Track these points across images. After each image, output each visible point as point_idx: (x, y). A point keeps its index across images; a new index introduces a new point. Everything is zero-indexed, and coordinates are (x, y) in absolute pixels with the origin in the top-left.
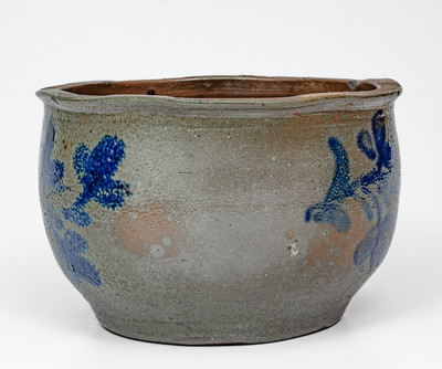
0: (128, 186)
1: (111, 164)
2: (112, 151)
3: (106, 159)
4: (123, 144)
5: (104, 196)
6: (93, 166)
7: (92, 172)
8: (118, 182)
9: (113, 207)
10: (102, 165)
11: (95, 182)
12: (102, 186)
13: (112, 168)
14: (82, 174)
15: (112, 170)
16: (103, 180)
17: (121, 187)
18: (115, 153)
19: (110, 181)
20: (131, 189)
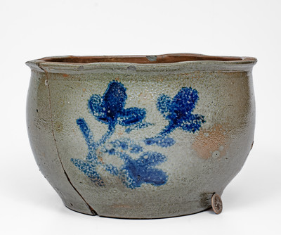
0: (203, 117)
1: (191, 105)
2: (190, 97)
3: (186, 102)
4: (196, 92)
5: (187, 126)
6: (176, 107)
7: (175, 111)
8: (196, 115)
9: (194, 131)
10: (183, 106)
11: (179, 117)
12: (185, 119)
13: (191, 107)
14: (166, 114)
16: (185, 115)
17: (199, 118)
18: (192, 98)
19: (191, 115)
20: (205, 119)
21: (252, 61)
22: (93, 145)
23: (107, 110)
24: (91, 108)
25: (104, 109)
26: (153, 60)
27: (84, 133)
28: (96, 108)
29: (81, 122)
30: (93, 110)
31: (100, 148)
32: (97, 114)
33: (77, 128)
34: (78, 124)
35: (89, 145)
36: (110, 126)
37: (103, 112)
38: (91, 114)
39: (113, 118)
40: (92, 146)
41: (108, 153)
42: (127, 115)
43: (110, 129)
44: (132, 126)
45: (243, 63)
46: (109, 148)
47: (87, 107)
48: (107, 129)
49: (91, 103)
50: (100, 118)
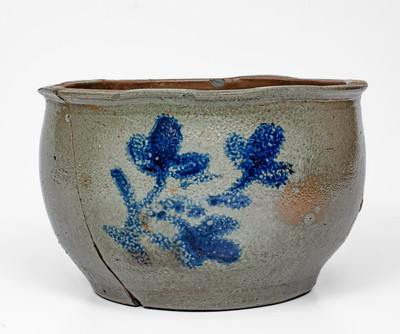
0: (291, 166)
1: (273, 148)
2: (272, 137)
3: (266, 144)
4: (281, 129)
5: (268, 178)
6: (252, 152)
7: (251, 158)
8: (281, 163)
9: (278, 186)
10: (263, 150)
11: (256, 166)
12: (265, 169)
13: (273, 151)
14: (238, 161)
15: (275, 153)
16: (265, 163)
17: (284, 167)
18: (275, 138)
19: (274, 163)
20: (293, 168)
21: (360, 86)
23: (154, 157)
24: (132, 153)
25: (150, 155)
26: (219, 85)
27: (122, 189)
28: (138, 153)
29: (117, 174)
30: (134, 157)
31: (144, 210)
32: (140, 162)
33: (112, 182)
34: (113, 176)
35: (129, 207)
36: (158, 180)
37: (148, 159)
38: (131, 163)
39: (162, 168)
40: (134, 208)
41: (155, 218)
42: (183, 164)
43: (158, 183)
44: (190, 179)
45: (347, 89)
46: (157, 211)
47: (125, 152)
48: (154, 183)
49: (131, 147)
50: (145, 169)
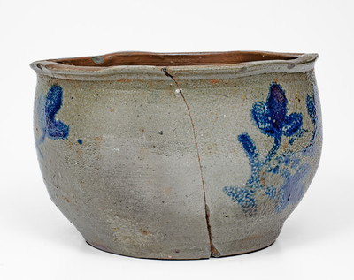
22: (258, 165)
23: (272, 120)
24: (256, 119)
25: (270, 119)
26: (99, 62)
27: (249, 151)
28: (261, 118)
29: (245, 140)
30: (257, 122)
31: (265, 167)
32: (263, 126)
33: (239, 146)
34: (240, 141)
35: (253, 166)
36: (276, 139)
37: (269, 122)
38: (256, 127)
39: (278, 129)
40: (256, 166)
41: (271, 173)
42: (290, 123)
43: (276, 142)
44: (294, 136)
46: (273, 167)
47: (250, 118)
48: (273, 143)
49: (254, 113)
50: (267, 131)
